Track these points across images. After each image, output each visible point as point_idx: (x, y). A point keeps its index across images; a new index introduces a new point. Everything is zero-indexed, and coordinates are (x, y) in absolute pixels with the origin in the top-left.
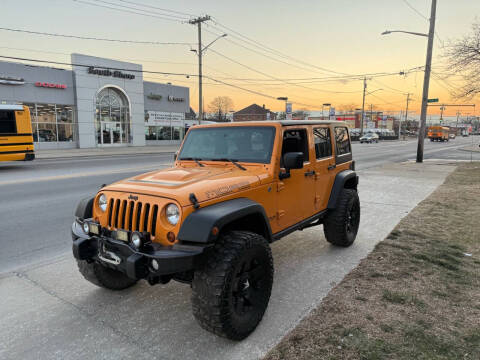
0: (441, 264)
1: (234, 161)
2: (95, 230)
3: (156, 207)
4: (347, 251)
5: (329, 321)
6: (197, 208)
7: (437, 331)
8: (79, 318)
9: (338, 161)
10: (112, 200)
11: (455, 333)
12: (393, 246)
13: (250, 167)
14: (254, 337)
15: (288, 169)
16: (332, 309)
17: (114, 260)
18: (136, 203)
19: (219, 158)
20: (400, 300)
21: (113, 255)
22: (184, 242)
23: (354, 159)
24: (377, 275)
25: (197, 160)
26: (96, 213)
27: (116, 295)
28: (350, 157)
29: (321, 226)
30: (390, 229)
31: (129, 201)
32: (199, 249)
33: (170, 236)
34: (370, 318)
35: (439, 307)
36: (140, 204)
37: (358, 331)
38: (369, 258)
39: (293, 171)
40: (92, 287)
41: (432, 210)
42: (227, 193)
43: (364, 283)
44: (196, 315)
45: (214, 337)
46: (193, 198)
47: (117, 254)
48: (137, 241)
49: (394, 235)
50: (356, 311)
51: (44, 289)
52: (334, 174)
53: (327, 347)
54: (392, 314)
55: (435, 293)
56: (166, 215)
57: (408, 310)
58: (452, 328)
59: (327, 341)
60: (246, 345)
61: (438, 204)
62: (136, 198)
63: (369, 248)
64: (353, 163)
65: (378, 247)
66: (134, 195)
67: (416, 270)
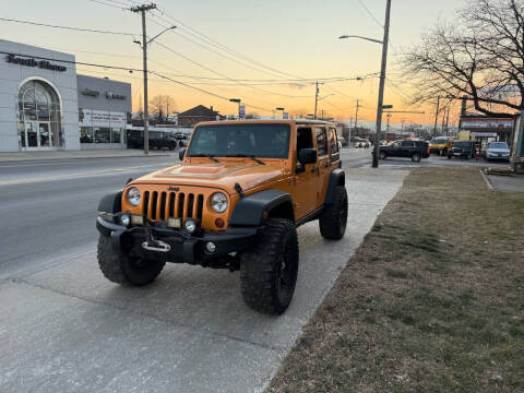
0: (424, 248)
1: (253, 157)
3: (201, 197)
4: (340, 243)
5: (350, 295)
6: (242, 196)
7: (437, 293)
10: (147, 193)
11: (450, 294)
12: (379, 236)
13: (269, 162)
14: (290, 311)
15: (303, 163)
16: (349, 286)
17: (163, 247)
18: (177, 194)
20: (402, 275)
21: (161, 243)
24: (377, 259)
25: (211, 156)
26: (126, 207)
28: (338, 157)
29: (317, 221)
30: (372, 224)
31: (168, 193)
32: (252, 231)
33: (219, 223)
34: (383, 289)
35: (434, 278)
36: (182, 195)
37: (377, 298)
38: (363, 246)
39: (307, 166)
41: (401, 208)
43: (367, 265)
44: (243, 293)
45: (256, 314)
46: (237, 187)
47: (165, 242)
48: (191, 227)
49: (377, 228)
50: (369, 285)
51: (57, 291)
53: (358, 311)
54: (399, 285)
55: (427, 269)
56: (211, 203)
57: (410, 282)
58: (447, 291)
59: (357, 307)
60: (286, 317)
61: (405, 202)
62: (177, 190)
63: (359, 240)
64: (340, 162)
65: (367, 238)
66: (174, 187)
67: (406, 254)
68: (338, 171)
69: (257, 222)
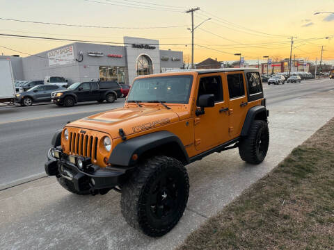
1: (162, 102)
2: (57, 155)
3: (97, 139)
6: (124, 140)
9: (250, 99)
13: (174, 107)
15: (203, 107)
17: (69, 176)
18: (85, 135)
19: (153, 100)
21: (69, 173)
22: (113, 166)
23: (265, 97)
25: (138, 102)
26: (63, 142)
28: (261, 96)
31: (81, 134)
32: (123, 171)
33: (105, 160)
36: (87, 137)
42: (150, 128)
46: (121, 132)
48: (81, 164)
52: (246, 109)
62: (85, 132)
64: (265, 99)
69: (127, 164)
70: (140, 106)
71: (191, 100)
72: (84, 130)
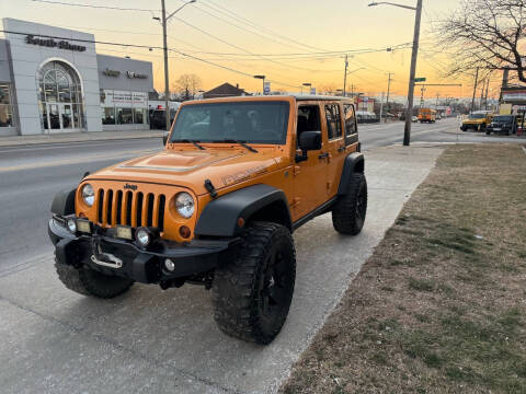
0: (457, 248)
1: (243, 142)
2: (85, 227)
3: (162, 198)
4: (357, 238)
5: (360, 316)
6: (215, 197)
7: (472, 316)
8: (67, 335)
9: (348, 142)
10: (101, 191)
11: (490, 318)
12: (404, 231)
13: (262, 149)
14: (280, 339)
15: (305, 150)
16: (359, 302)
17: (114, 263)
19: (223, 139)
20: (427, 288)
21: (112, 257)
22: (200, 237)
23: (360, 140)
24: (397, 263)
25: (195, 142)
26: (79, 208)
27: (108, 304)
28: (356, 139)
30: (396, 214)
31: (125, 192)
32: (224, 245)
33: (184, 231)
34: (401, 309)
35: (468, 291)
36: (140, 195)
37: (393, 323)
38: (383, 244)
40: (76, 297)
41: (432, 193)
42: (243, 179)
43: (385, 272)
44: (217, 320)
46: (208, 185)
47: (116, 256)
48: (144, 239)
49: (401, 220)
50: (385, 302)
52: (343, 157)
53: (366, 343)
54: (422, 303)
55: (459, 278)
56: (176, 206)
57: (437, 297)
58: (485, 312)
59: (365, 337)
60: (274, 348)
61: (437, 187)
62: (135, 188)
63: (379, 235)
64: (360, 144)
65: (389, 233)
67: (434, 256)
68: (355, 156)
69: (230, 232)
70: (201, 148)
71: (289, 140)
72: (131, 184)
